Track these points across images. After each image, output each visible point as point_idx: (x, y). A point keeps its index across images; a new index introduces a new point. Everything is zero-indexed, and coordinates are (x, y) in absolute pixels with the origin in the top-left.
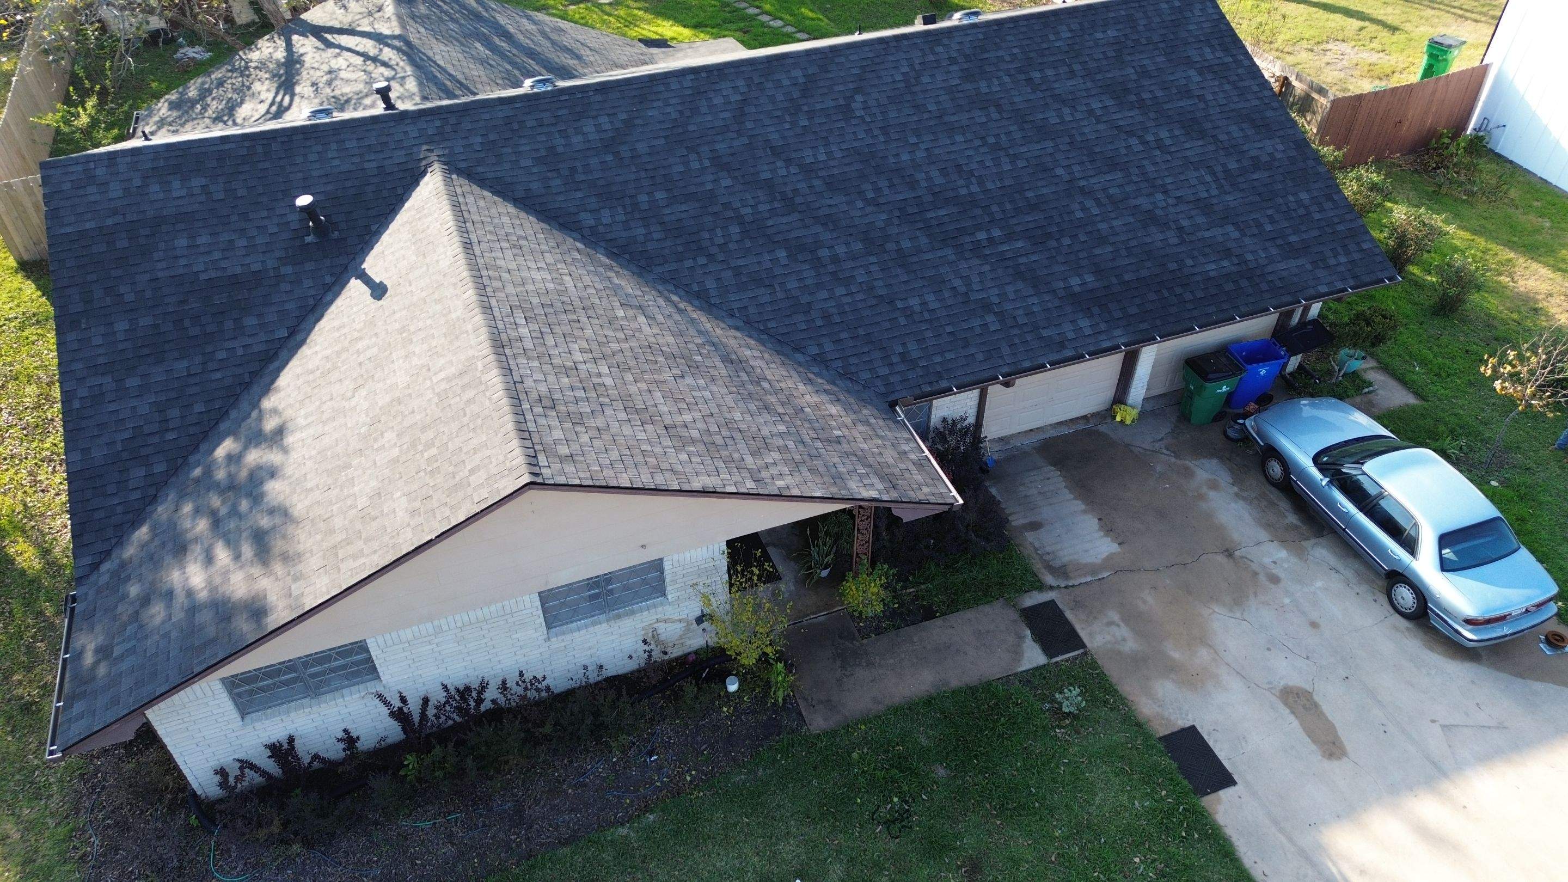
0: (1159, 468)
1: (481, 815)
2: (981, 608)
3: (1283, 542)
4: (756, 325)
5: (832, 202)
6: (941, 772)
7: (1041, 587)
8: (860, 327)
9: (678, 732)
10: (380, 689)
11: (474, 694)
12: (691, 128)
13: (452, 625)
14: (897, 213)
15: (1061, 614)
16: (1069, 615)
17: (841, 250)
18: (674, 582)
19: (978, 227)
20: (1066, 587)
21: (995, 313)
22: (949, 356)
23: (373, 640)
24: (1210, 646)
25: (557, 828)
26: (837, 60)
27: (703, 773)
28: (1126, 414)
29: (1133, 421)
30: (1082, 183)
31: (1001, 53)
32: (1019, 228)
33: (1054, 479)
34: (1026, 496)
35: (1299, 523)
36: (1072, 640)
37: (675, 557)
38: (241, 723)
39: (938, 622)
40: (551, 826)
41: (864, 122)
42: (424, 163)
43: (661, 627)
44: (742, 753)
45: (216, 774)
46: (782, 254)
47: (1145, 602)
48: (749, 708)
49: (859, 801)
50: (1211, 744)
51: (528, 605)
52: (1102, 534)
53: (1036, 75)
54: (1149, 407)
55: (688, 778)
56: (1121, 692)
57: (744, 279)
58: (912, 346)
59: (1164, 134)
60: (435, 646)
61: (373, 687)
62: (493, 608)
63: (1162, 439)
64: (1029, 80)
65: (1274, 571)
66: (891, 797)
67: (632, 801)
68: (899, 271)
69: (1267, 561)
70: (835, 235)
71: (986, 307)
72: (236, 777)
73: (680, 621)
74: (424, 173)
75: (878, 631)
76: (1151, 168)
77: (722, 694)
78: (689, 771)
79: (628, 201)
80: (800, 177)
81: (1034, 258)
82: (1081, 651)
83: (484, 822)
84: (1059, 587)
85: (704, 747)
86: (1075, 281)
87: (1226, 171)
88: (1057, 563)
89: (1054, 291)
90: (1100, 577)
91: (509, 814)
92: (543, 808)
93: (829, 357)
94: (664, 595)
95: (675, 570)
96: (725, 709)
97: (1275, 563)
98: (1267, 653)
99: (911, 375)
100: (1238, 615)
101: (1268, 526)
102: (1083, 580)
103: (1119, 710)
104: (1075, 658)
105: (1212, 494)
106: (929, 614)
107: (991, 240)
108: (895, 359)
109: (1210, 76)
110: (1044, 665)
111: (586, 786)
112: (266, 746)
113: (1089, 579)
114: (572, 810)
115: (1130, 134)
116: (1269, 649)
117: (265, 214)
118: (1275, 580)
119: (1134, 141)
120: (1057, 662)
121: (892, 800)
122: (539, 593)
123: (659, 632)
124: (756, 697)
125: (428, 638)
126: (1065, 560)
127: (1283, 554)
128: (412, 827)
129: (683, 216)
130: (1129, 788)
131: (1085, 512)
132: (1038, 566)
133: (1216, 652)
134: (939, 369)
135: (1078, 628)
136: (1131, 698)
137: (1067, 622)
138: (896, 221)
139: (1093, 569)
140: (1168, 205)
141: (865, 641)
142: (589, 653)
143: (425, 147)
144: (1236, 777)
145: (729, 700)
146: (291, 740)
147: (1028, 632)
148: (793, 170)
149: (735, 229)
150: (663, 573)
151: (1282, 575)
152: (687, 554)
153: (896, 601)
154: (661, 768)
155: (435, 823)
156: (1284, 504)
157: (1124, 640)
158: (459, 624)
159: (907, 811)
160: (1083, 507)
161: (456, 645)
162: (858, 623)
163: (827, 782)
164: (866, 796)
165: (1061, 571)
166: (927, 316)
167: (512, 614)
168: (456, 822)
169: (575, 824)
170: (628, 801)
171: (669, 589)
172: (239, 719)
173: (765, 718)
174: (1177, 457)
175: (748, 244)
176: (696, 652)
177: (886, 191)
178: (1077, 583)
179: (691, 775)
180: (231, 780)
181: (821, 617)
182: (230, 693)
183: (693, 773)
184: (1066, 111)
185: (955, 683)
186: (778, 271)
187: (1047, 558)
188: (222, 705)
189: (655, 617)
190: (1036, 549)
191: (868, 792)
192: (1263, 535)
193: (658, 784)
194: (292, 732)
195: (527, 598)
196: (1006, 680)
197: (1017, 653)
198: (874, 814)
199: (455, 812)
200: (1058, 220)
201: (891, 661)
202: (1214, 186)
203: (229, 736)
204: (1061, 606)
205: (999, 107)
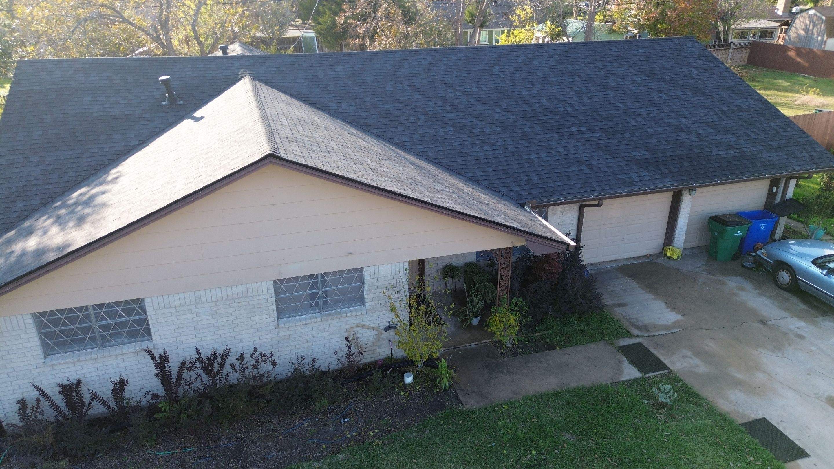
0: (701, 280)
1: (210, 450)
2: (588, 345)
3: (801, 318)
4: (433, 160)
5: (481, 109)
6: (568, 437)
7: (631, 336)
8: (500, 166)
9: (367, 406)
10: (151, 347)
11: (219, 359)
12: (398, 73)
13: (209, 299)
14: (521, 116)
15: (647, 351)
16: (654, 351)
17: (487, 130)
18: (371, 291)
19: (572, 125)
20: (649, 336)
21: (587, 165)
22: (558, 184)
23: (150, 299)
24: (764, 372)
25: (266, 461)
26: (484, 52)
27: (383, 431)
28: (674, 252)
29: (678, 257)
30: (633, 110)
31: (579, 55)
32: (597, 128)
33: (632, 284)
34: (612, 291)
35: (809, 309)
36: (659, 365)
37: (372, 269)
38: (43, 361)
39: (558, 351)
40: (262, 459)
41: (500, 77)
42: (240, 76)
43: (359, 330)
44: (414, 420)
45: (18, 404)
46: (450, 129)
47: (708, 346)
48: (420, 394)
49: (505, 452)
50: (781, 429)
51: (265, 291)
52: (669, 310)
53: (600, 65)
54: (687, 253)
55: (372, 434)
56: (701, 395)
57: (426, 139)
58: (534, 177)
59: (680, 93)
60: (195, 315)
61: (144, 345)
62: (240, 287)
63: (700, 267)
64: (596, 67)
65: (798, 333)
66: (531, 451)
67: (327, 447)
68: (523, 142)
69: (792, 327)
70: (483, 123)
71: (581, 162)
72: (33, 408)
73: (373, 328)
74: (239, 80)
75: (515, 355)
76: (674, 107)
77: (401, 385)
78: (373, 429)
79: (358, 100)
80: (462, 97)
81: (608, 141)
82: (666, 371)
83: (211, 454)
84: (643, 336)
85: (385, 415)
86: (636, 154)
87: (722, 111)
88: (640, 324)
89: (623, 157)
90: (672, 331)
91: (231, 450)
92: (258, 447)
93: (480, 178)
94: (363, 304)
95: (372, 280)
96: (402, 393)
97: (798, 328)
98: (808, 377)
99: (533, 191)
100: (780, 355)
101: (786, 309)
102: (660, 333)
103: (703, 406)
104: (663, 375)
105: (742, 293)
106: (551, 347)
107: (580, 132)
108: (523, 183)
109: (702, 71)
110: (640, 378)
111: (293, 435)
112: (59, 385)
113: (665, 332)
114: (280, 450)
115: (661, 92)
116: (809, 375)
117: (141, 91)
118: (801, 337)
119: (662, 95)
120: (649, 377)
121: (531, 453)
122: (275, 282)
123: (358, 335)
124: (425, 387)
125: (190, 307)
126: (646, 322)
127: (802, 324)
128: (155, 454)
129: (391, 109)
130: (723, 454)
131: (654, 299)
132: (626, 324)
133: (769, 375)
134: (552, 189)
135: (662, 358)
136: (710, 399)
137: (652, 354)
138: (521, 120)
139: (666, 327)
140: (689, 123)
141: (505, 360)
142: (306, 345)
143: (242, 70)
144: (808, 452)
145: (405, 388)
146: (79, 382)
147: (625, 359)
148: (458, 94)
149: (422, 117)
150: (363, 284)
151: (806, 335)
152: (381, 268)
153: (526, 339)
154: (352, 426)
155: (173, 453)
156: (795, 300)
157: (698, 366)
158: (214, 299)
159: (544, 460)
160: (653, 297)
161: (210, 317)
162: (500, 350)
163: (480, 439)
164: (510, 449)
165: (645, 328)
166: (542, 164)
167: (253, 296)
168: (189, 453)
169: (281, 459)
170: (324, 446)
171: (367, 297)
172: (42, 356)
173: (432, 400)
174: (712, 275)
175: (430, 123)
176: (384, 360)
177: (514, 106)
178: (656, 334)
179: (374, 432)
180: (29, 411)
181: (474, 345)
182: (39, 331)
183: (376, 431)
184: (620, 80)
185: (573, 384)
186: (447, 136)
187: (632, 321)
188: (31, 340)
189: (355, 322)
190: (624, 317)
191: (511, 446)
192: (785, 314)
193: (349, 436)
194: (80, 377)
195: (264, 284)
196: (613, 384)
197: (619, 371)
198: (517, 461)
199: (191, 447)
200: (620, 125)
201: (526, 371)
202: (715, 116)
203: (33, 371)
204: (647, 346)
205: (579, 76)
